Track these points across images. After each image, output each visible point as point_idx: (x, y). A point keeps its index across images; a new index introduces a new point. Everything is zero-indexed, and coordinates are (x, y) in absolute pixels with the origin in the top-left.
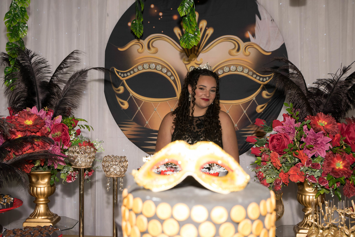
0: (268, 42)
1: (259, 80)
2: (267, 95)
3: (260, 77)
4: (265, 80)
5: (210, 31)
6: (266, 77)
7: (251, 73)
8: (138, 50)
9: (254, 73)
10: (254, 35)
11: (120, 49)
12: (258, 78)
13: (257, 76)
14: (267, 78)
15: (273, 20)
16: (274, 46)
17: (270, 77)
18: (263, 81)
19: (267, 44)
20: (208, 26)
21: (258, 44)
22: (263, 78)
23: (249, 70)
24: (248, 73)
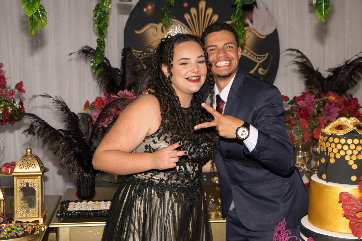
0: (264, 27)
1: (256, 59)
2: (262, 72)
3: (257, 57)
4: (260, 59)
5: (216, 18)
6: (261, 57)
7: (249, 54)
8: (153, 33)
9: (252, 54)
10: (252, 22)
11: (137, 32)
12: (255, 57)
13: (254, 55)
14: (263, 58)
15: (267, 9)
16: (268, 31)
17: (264, 57)
18: (259, 60)
19: (262, 29)
20: (214, 13)
21: (255, 29)
22: (259, 57)
23: (248, 51)
24: (247, 54)
